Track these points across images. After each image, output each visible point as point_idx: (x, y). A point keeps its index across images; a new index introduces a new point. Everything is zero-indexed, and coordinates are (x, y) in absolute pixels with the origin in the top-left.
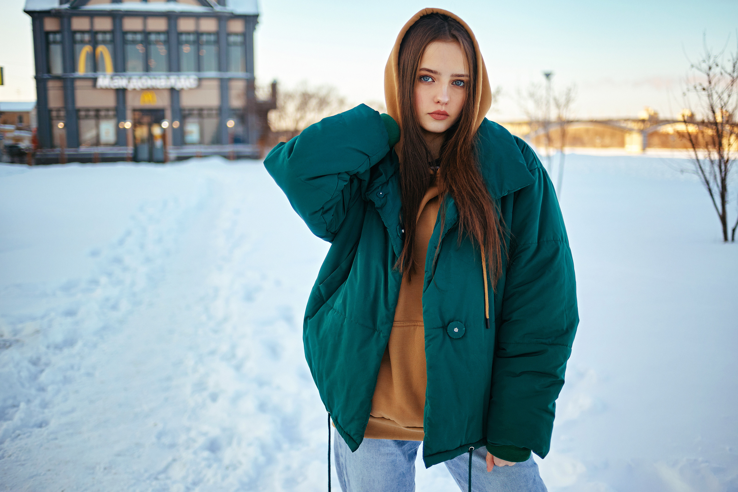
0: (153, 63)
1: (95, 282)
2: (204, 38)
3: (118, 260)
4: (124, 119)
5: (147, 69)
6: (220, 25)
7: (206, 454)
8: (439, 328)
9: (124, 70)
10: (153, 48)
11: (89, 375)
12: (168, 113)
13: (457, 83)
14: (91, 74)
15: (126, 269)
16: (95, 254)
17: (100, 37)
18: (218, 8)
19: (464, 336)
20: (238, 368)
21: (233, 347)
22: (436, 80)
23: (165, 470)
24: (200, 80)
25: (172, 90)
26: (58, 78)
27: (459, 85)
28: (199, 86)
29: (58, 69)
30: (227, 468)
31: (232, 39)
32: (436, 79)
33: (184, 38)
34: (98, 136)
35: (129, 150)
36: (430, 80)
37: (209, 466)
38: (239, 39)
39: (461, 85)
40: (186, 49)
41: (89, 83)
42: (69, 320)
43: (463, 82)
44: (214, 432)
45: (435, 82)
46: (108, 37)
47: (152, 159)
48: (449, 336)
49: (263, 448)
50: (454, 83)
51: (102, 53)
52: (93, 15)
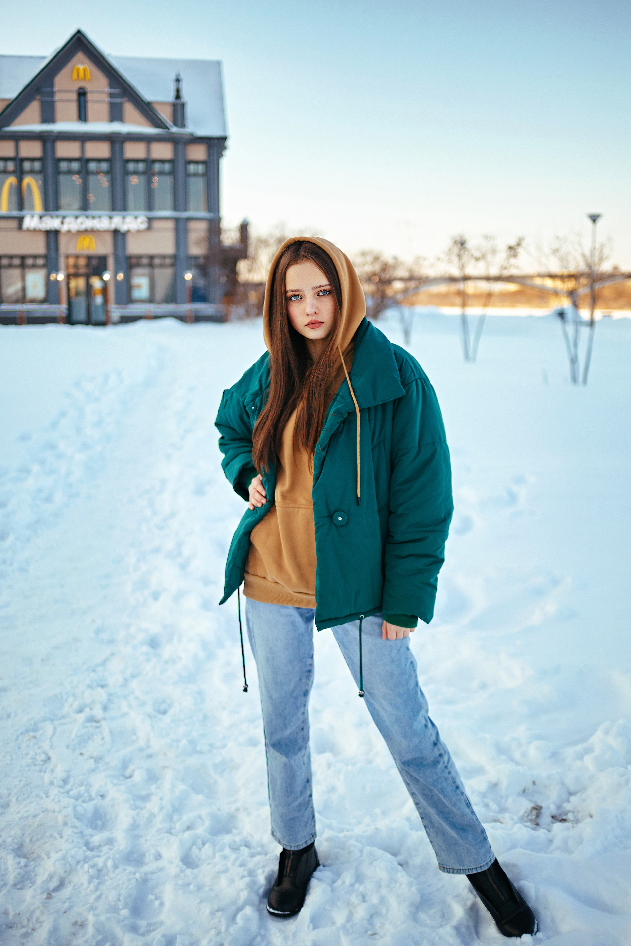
0: (92, 198)
1: (26, 471)
2: (157, 167)
3: (51, 446)
4: (57, 270)
5: (85, 206)
6: (176, 151)
7: (145, 649)
8: (327, 517)
9: (57, 208)
10: (92, 179)
12: (111, 262)
14: (15, 213)
15: (60, 456)
16: (24, 438)
17: (27, 165)
18: (174, 129)
19: (347, 524)
20: (183, 567)
21: (180, 545)
23: (104, 663)
24: (150, 220)
25: (116, 232)
28: (149, 228)
30: (166, 662)
31: (192, 168)
33: (131, 166)
34: (24, 289)
35: (62, 308)
37: (148, 660)
38: (201, 168)
40: (134, 180)
41: (14, 224)
44: (155, 629)
45: (302, 298)
46: (37, 165)
47: (89, 322)
48: (335, 524)
49: (204, 644)
51: (29, 185)
52: (18, 137)
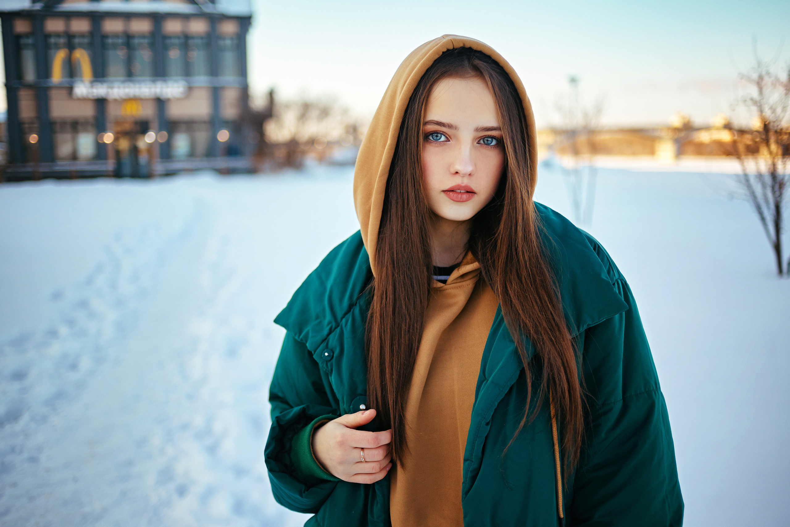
1: (53, 334)
2: (193, 42)
3: (83, 304)
4: (105, 130)
5: (130, 74)
6: (210, 27)
9: (105, 75)
10: (136, 53)
11: (33, 460)
12: (154, 124)
13: (486, 142)
14: (66, 82)
15: (91, 316)
16: (57, 296)
17: (77, 40)
18: (209, 9)
20: (212, 450)
22: (451, 139)
25: (158, 99)
26: (29, 86)
27: (488, 144)
28: (188, 95)
29: (30, 75)
31: (223, 43)
32: (452, 137)
33: (170, 41)
34: (75, 151)
35: (110, 165)
36: (443, 138)
38: (231, 43)
39: (492, 144)
40: (174, 54)
41: (64, 92)
42: (16, 386)
43: (495, 139)
45: (449, 141)
46: (86, 40)
47: (135, 175)
50: (482, 142)
51: (79, 58)
52: (69, 15)
